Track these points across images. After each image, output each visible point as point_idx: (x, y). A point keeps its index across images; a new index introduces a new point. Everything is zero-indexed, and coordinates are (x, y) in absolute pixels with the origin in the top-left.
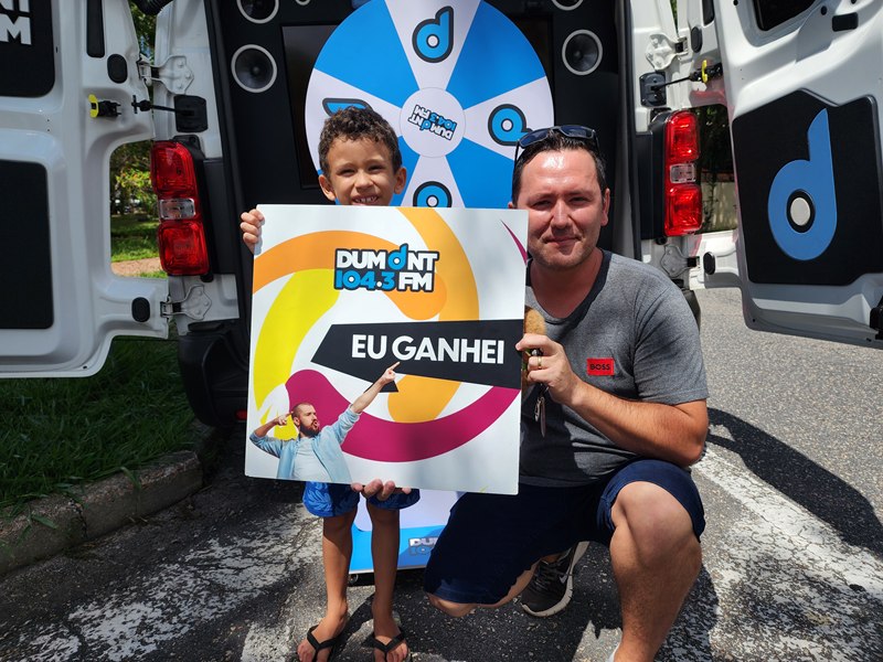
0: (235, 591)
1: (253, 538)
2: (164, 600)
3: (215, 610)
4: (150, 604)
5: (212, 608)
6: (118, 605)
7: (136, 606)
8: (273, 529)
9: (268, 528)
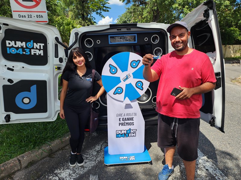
0: (86, 167)
1: (87, 155)
2: (72, 169)
3: (83, 171)
4: (70, 170)
5: (82, 171)
6: (63, 170)
7: (67, 170)
8: (91, 152)
9: (90, 152)
